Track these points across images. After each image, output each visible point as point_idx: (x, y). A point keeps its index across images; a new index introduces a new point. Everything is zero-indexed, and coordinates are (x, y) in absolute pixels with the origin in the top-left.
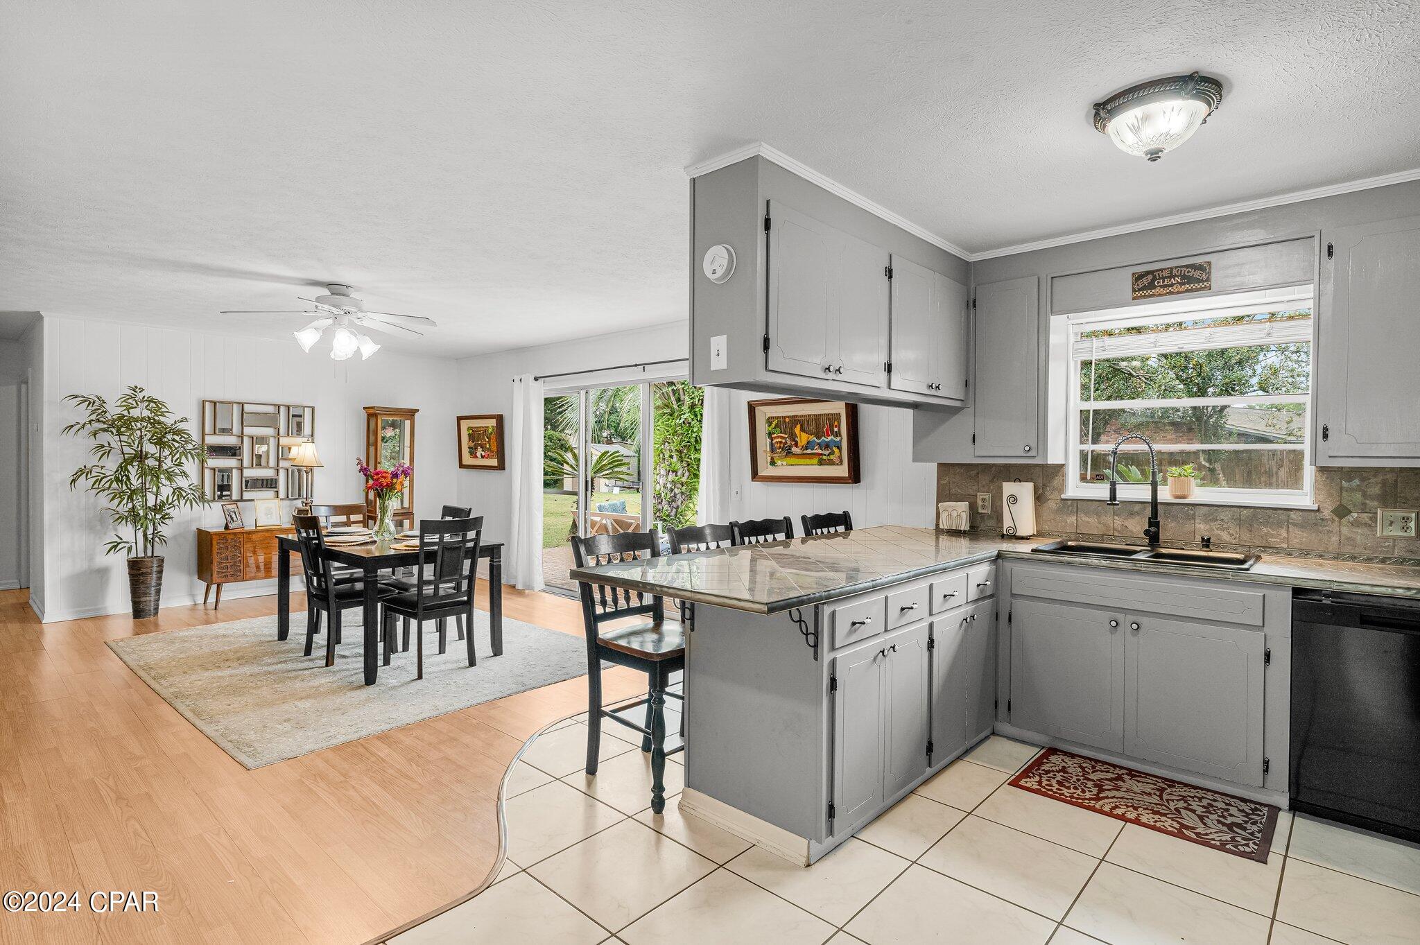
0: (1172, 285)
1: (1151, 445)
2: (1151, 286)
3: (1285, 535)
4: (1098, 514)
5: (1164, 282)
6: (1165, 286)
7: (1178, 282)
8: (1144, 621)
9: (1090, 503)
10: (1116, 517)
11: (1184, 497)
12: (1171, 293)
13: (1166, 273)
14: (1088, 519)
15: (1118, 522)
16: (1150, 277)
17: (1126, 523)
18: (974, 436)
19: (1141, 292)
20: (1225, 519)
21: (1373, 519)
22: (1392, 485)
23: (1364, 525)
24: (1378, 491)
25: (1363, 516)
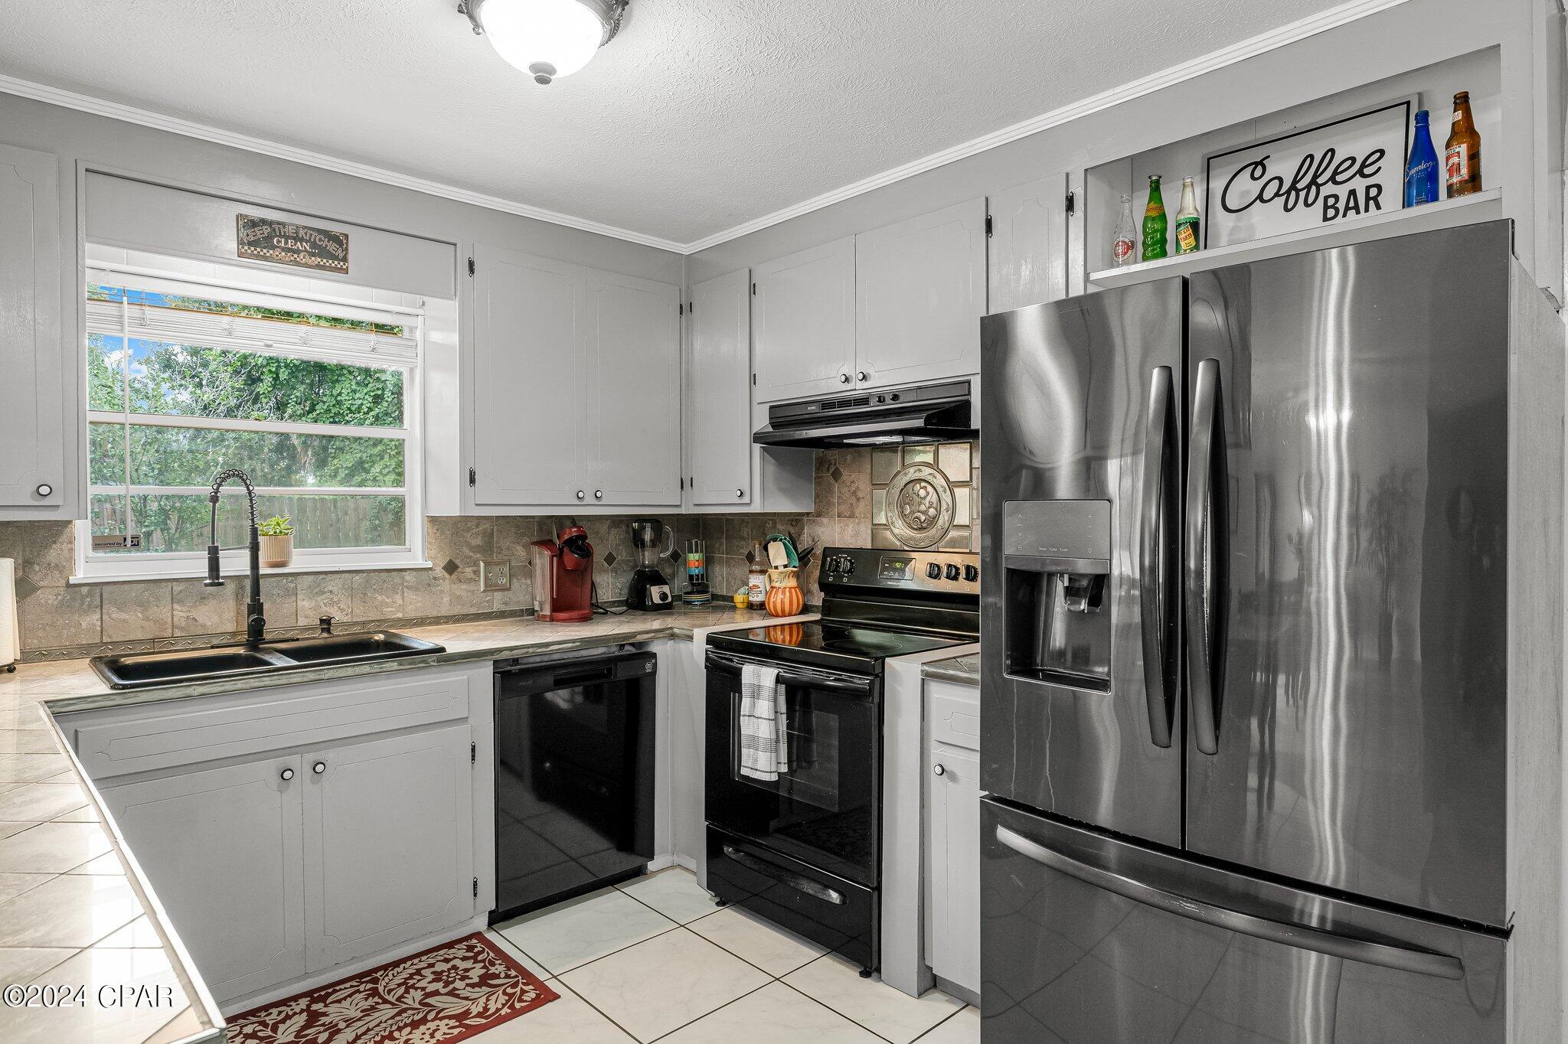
0: (298, 252)
1: (251, 488)
2: (267, 242)
3: (400, 602)
4: (143, 605)
5: (286, 243)
6: (289, 250)
7: (306, 251)
9: (126, 587)
10: (176, 606)
11: (283, 565)
12: (297, 264)
13: (290, 231)
14: (125, 616)
15: (180, 613)
16: (267, 230)
17: (194, 614)
19: (252, 248)
20: (335, 589)
21: (477, 572)
22: (489, 536)
23: (470, 581)
24: (478, 541)
25: (468, 570)
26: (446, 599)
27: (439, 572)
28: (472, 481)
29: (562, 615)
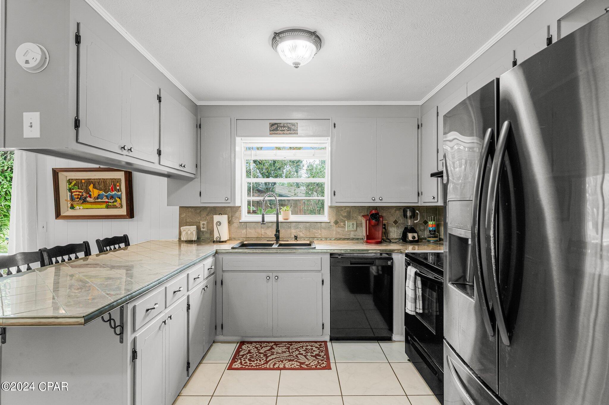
0: (284, 130)
1: (276, 197)
2: (276, 129)
3: (320, 232)
4: (255, 228)
5: (281, 128)
6: (282, 130)
7: (286, 130)
8: (279, 275)
9: (251, 223)
10: (262, 229)
11: (287, 219)
12: (284, 134)
13: (282, 125)
14: (250, 231)
15: (263, 231)
16: (276, 126)
17: (266, 232)
18: (200, 193)
19: (273, 132)
20: (301, 227)
21: (345, 225)
22: (349, 213)
23: (342, 227)
24: (345, 214)
25: (342, 224)
26: (335, 233)
27: (332, 223)
28: (334, 195)
29: (370, 241)
